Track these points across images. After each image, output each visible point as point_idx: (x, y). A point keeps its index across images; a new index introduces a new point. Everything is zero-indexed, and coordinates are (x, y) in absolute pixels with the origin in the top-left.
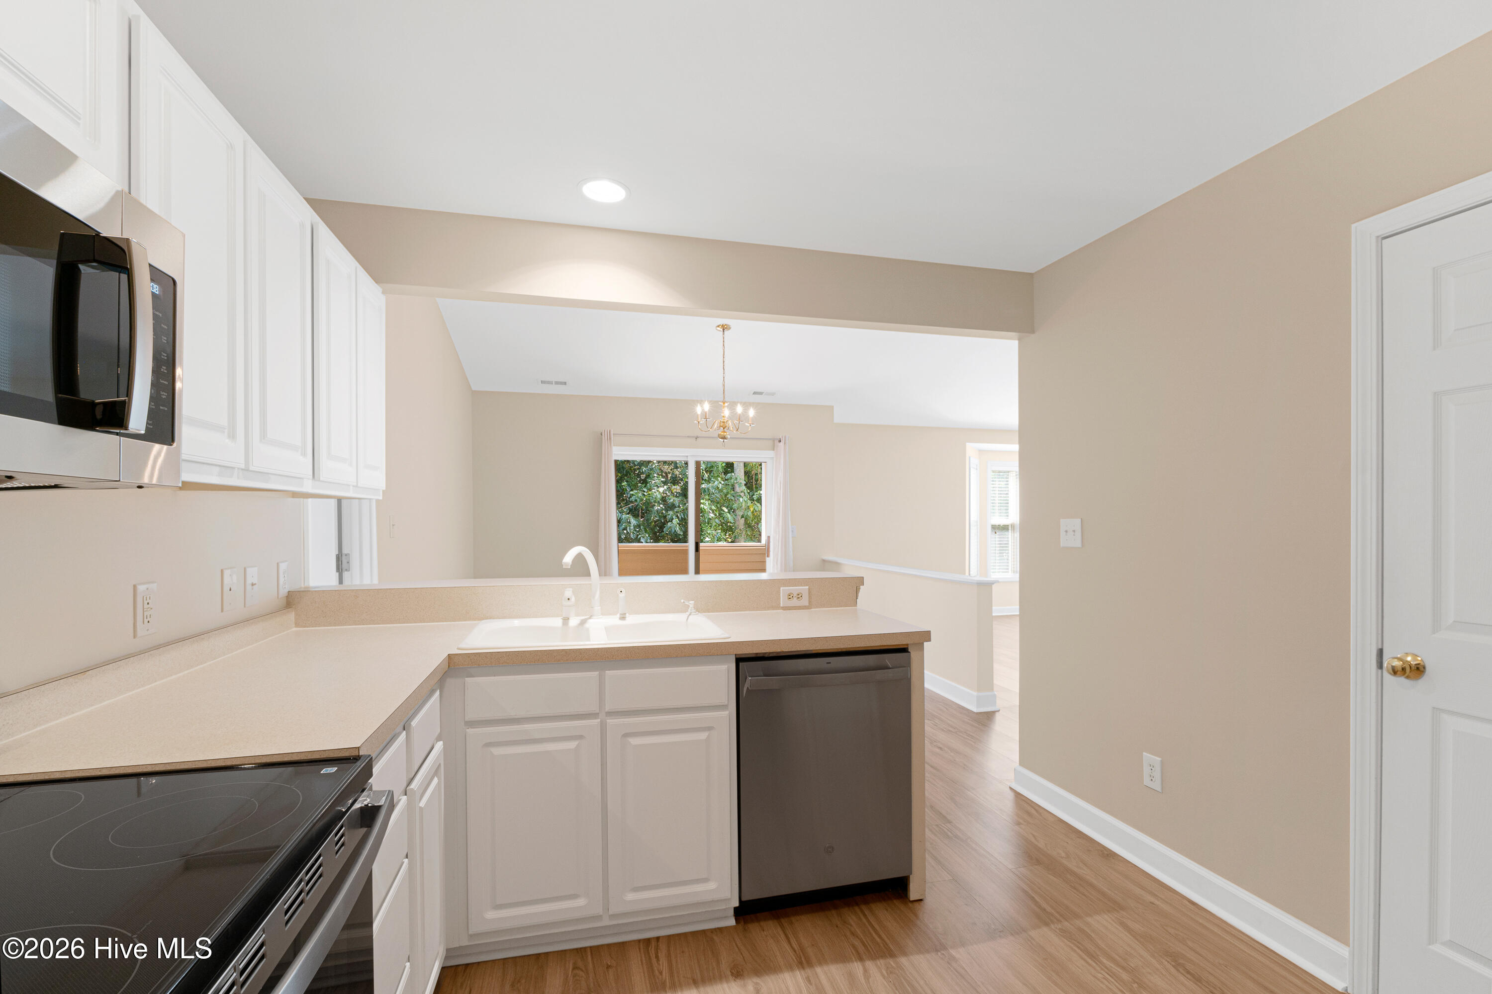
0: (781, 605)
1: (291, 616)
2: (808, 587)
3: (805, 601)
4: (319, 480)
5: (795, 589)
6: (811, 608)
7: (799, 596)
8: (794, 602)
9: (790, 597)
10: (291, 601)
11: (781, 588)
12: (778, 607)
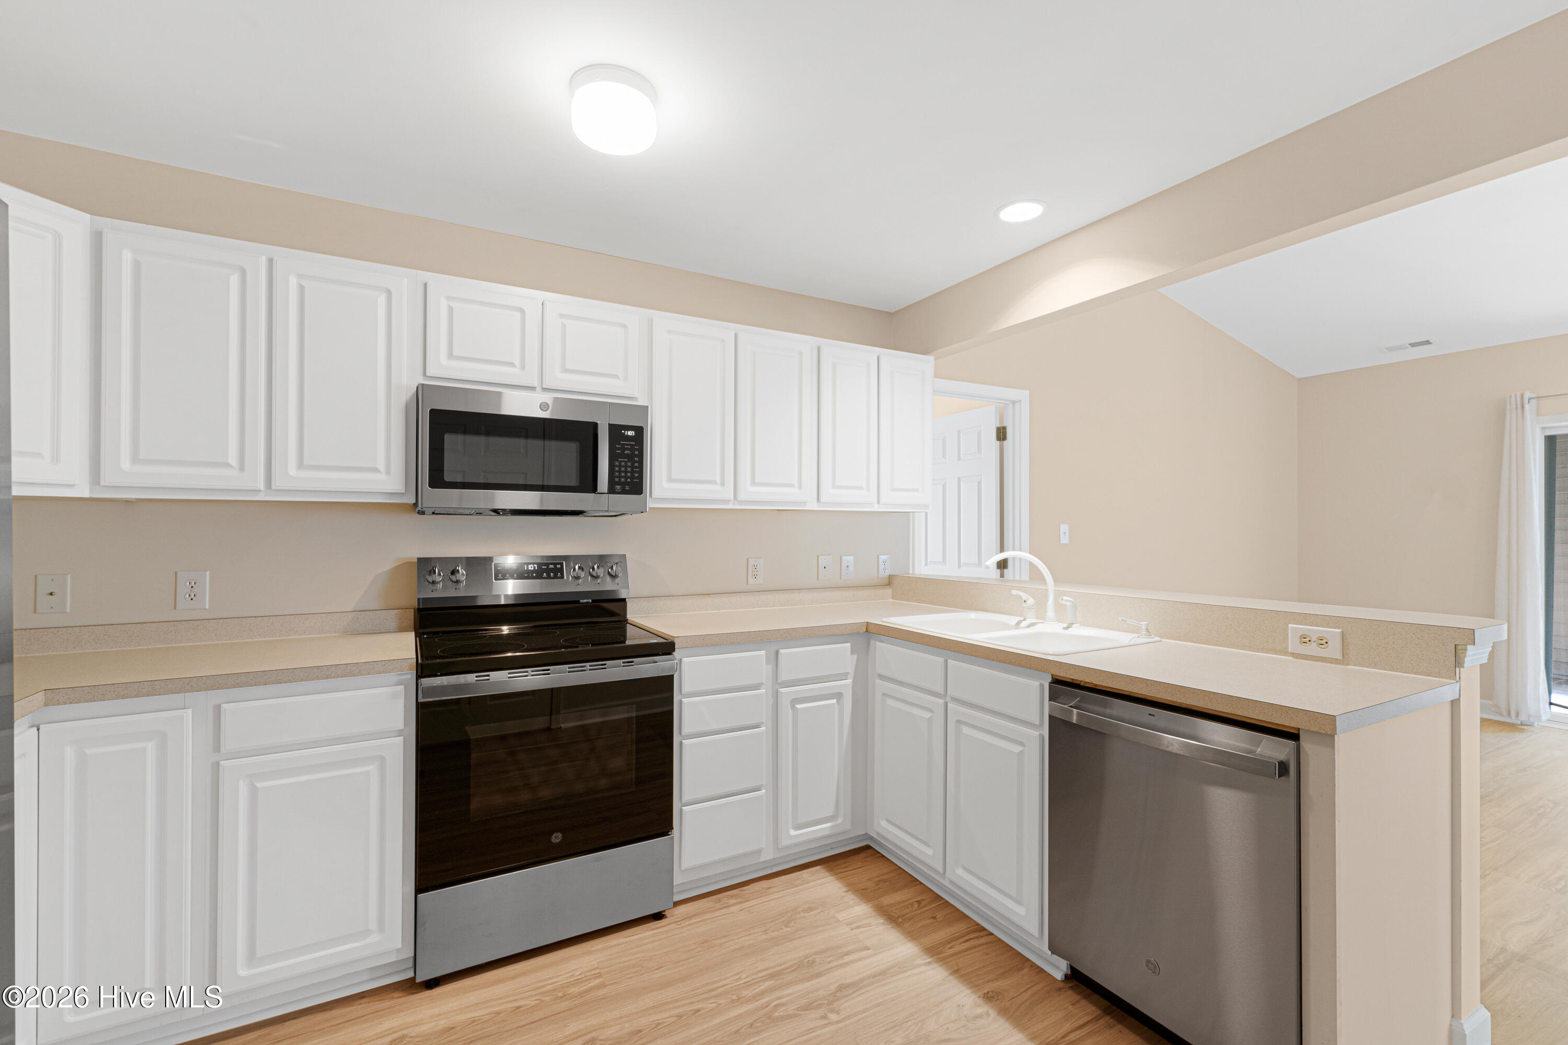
0: (1290, 651)
1: (889, 591)
2: (1340, 630)
3: (1334, 650)
4: (820, 503)
5: (1315, 630)
6: (1348, 664)
7: (1322, 642)
8: (1312, 649)
9: (1304, 639)
10: (890, 581)
11: (1290, 625)
12: (1284, 652)
